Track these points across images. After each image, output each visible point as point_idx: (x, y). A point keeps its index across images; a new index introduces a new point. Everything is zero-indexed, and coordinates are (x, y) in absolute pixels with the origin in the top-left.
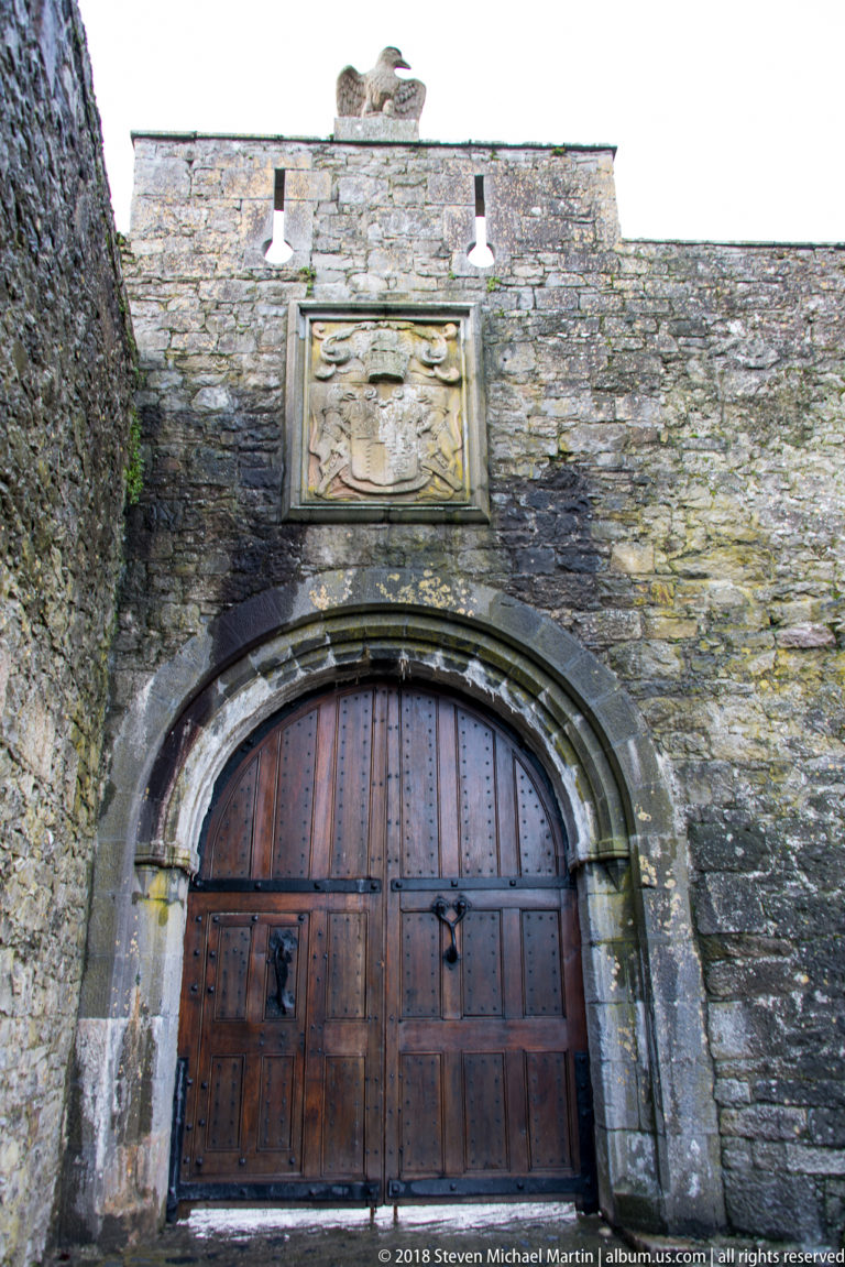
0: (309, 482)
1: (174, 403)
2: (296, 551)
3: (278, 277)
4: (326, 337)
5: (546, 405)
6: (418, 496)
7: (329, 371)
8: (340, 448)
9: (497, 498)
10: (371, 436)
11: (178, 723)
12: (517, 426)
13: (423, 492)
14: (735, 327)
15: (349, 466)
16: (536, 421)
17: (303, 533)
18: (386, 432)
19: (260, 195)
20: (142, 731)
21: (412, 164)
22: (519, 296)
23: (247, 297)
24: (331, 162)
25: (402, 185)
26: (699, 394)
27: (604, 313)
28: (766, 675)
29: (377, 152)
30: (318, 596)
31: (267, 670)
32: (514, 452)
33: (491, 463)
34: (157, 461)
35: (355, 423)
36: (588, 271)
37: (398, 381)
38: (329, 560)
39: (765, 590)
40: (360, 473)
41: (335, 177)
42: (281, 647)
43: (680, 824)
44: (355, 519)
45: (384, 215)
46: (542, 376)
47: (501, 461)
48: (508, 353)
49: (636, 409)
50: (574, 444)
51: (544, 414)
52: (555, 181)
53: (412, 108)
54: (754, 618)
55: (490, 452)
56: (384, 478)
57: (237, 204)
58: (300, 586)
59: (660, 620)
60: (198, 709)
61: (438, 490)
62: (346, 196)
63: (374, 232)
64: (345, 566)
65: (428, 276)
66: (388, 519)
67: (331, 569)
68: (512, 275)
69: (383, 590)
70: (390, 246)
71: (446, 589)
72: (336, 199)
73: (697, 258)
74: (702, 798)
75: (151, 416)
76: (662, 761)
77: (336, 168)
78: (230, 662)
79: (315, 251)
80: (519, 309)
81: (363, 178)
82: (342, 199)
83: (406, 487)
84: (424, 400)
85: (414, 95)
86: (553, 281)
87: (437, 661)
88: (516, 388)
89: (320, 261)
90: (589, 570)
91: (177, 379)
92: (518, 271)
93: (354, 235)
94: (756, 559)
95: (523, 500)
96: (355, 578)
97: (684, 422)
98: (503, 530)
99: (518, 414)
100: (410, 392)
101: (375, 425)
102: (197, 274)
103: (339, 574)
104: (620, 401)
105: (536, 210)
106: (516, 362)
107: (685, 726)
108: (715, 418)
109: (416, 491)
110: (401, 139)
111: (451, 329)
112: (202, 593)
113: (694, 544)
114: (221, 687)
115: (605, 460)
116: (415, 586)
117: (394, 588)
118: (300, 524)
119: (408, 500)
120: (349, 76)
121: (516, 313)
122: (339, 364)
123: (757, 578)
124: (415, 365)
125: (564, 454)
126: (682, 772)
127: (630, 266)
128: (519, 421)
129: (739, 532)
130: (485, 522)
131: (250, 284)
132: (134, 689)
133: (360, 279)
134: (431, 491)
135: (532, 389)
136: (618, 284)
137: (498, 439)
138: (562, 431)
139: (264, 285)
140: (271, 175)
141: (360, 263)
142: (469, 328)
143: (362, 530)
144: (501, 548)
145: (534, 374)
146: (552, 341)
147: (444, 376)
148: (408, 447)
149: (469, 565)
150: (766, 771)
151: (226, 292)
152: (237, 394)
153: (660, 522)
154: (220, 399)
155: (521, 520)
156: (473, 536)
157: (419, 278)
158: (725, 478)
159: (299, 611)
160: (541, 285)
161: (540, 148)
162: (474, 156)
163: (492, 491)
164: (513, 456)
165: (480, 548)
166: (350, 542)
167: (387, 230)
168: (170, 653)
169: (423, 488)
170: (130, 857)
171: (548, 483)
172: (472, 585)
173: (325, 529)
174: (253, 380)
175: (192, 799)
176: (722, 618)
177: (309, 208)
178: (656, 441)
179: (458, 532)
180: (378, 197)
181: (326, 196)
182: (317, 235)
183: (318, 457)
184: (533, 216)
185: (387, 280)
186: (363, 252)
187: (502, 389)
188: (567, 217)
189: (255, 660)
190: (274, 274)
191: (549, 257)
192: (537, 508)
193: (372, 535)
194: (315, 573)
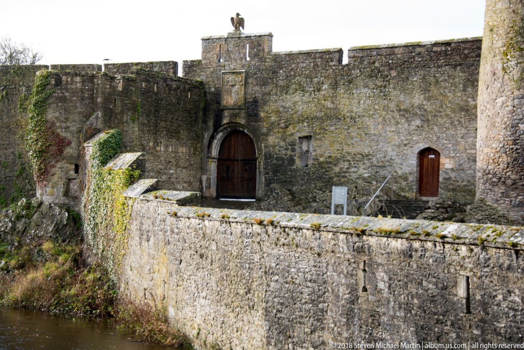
0: (224, 103)
1: (208, 90)
2: (222, 114)
4: (226, 77)
5: (254, 88)
7: (226, 84)
8: (227, 97)
10: (231, 95)
11: (210, 139)
12: (249, 92)
14: (281, 71)
15: (228, 100)
16: (252, 91)
18: (233, 94)
19: (218, 50)
20: (206, 141)
21: (238, 41)
22: (252, 68)
25: (237, 46)
26: (274, 85)
27: (263, 70)
28: (277, 132)
29: (234, 39)
30: (225, 121)
31: (221, 131)
33: (245, 99)
34: (206, 101)
35: (229, 93)
36: (261, 62)
37: (235, 85)
38: (226, 115)
39: (279, 119)
40: (229, 102)
41: (228, 45)
42: (221, 128)
43: (263, 154)
44: (229, 109)
45: (234, 53)
48: (249, 79)
49: (265, 88)
50: (257, 95)
52: (258, 43)
54: (276, 124)
55: (245, 97)
56: (232, 102)
58: (223, 120)
59: (265, 124)
60: (212, 138)
62: (229, 49)
63: (232, 56)
64: (228, 116)
66: (232, 109)
67: (226, 117)
69: (232, 120)
70: (235, 59)
71: (240, 120)
73: (278, 58)
74: (267, 150)
75: (205, 92)
76: (263, 145)
77: (228, 43)
78: (216, 131)
79: (225, 61)
81: (232, 45)
84: (238, 88)
87: (241, 129)
88: (250, 85)
89: (226, 63)
90: (257, 116)
91: (208, 86)
92: (252, 63)
93: (230, 57)
94: (278, 114)
95: (250, 105)
96: (229, 118)
97: (272, 90)
98: (247, 110)
99: (250, 90)
100: (236, 87)
102: (210, 67)
104: (263, 87)
105: (255, 50)
106: (250, 81)
107: (266, 140)
108: (276, 89)
109: (236, 104)
110: (237, 36)
112: (212, 121)
113: (270, 112)
114: (215, 134)
115: (260, 97)
117: (234, 120)
118: (223, 110)
119: (235, 106)
120: (232, 19)
121: (251, 71)
122: (228, 83)
123: (278, 117)
124: (237, 82)
125: (255, 97)
126: (265, 146)
127: (268, 60)
129: (276, 110)
130: (244, 109)
132: (205, 135)
133: (231, 66)
134: (238, 104)
135: (252, 85)
136: (266, 64)
137: (247, 95)
138: (255, 93)
140: (219, 46)
141: (231, 63)
144: (247, 113)
145: (252, 83)
146: (255, 76)
147: (240, 84)
148: (235, 97)
149: (243, 116)
150: (274, 147)
152: (215, 88)
153: (266, 108)
154: (213, 89)
155: (249, 108)
156: (243, 111)
158: (276, 100)
159: (223, 123)
160: (255, 65)
161: (257, 36)
162: (247, 39)
163: (245, 104)
164: (248, 98)
165: (244, 113)
166: (229, 113)
167: (234, 56)
168: (208, 130)
170: (206, 157)
171: (253, 102)
172: (243, 119)
174: (217, 86)
175: (214, 149)
176: (273, 123)
177: (224, 52)
178: (267, 94)
179: (241, 111)
180: (233, 49)
181: (226, 50)
182: (225, 58)
183: (225, 99)
185: (234, 66)
186: (231, 61)
187: (248, 86)
188: (259, 50)
189: (219, 130)
191: (256, 59)
194: (224, 117)
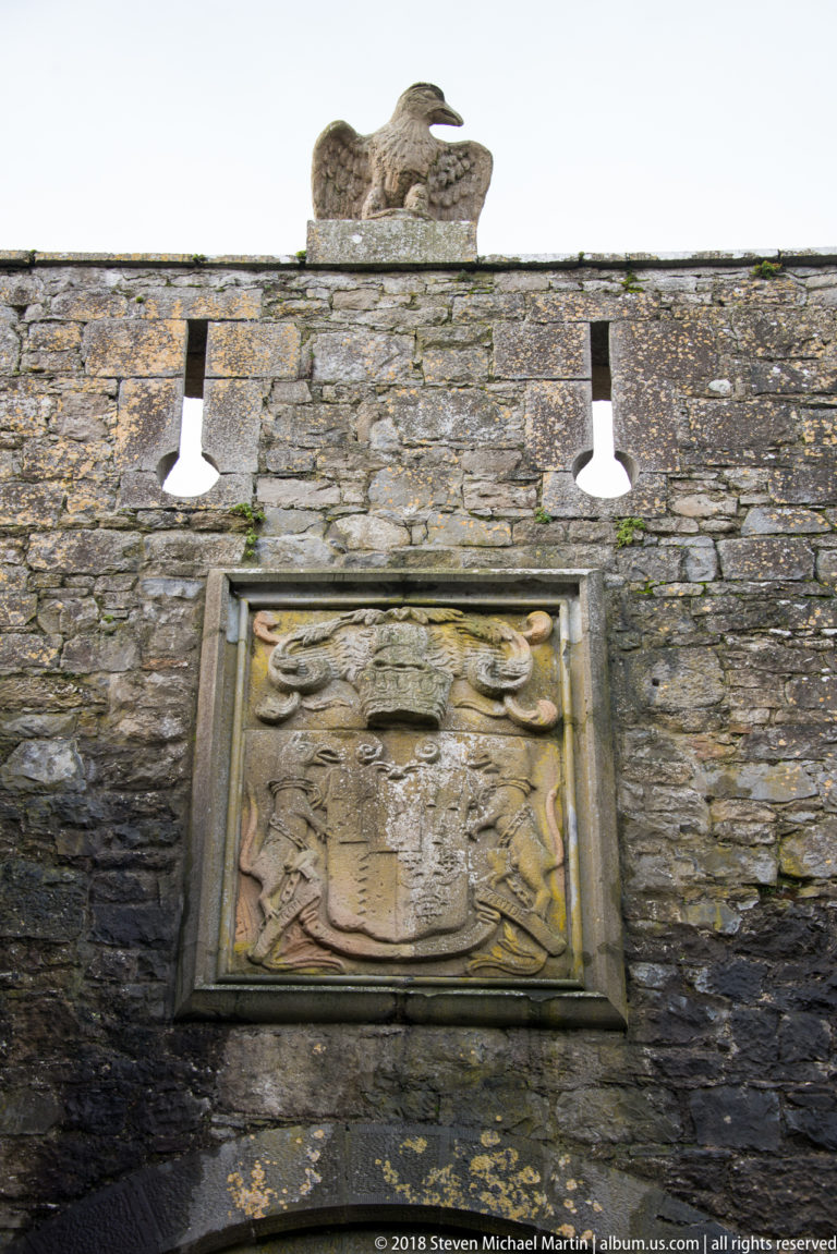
0: (235, 934)
2: (202, 1084)
3: (187, 525)
4: (282, 639)
5: (749, 776)
6: (469, 965)
7: (286, 706)
8: (303, 861)
9: (642, 972)
10: (369, 838)
12: (683, 819)
13: (480, 958)
15: (322, 900)
16: (726, 811)
17: (220, 1042)
18: (401, 831)
19: (156, 369)
21: (462, 305)
22: (684, 555)
23: (123, 564)
24: (301, 304)
25: (440, 345)
29: (392, 284)
30: (246, 1185)
32: (680, 873)
33: (627, 898)
35: (337, 811)
36: (834, 503)
37: (427, 724)
38: (273, 1104)
40: (344, 913)
41: (307, 333)
45: (403, 402)
46: (738, 716)
47: (649, 893)
48: (661, 670)
50: (815, 861)
51: (744, 795)
52: (759, 326)
53: (464, 197)
55: (626, 873)
56: (396, 925)
57: (111, 386)
58: (207, 1162)
61: (512, 952)
62: (327, 368)
63: (382, 435)
64: (308, 1119)
65: (492, 518)
66: (403, 1013)
67: (276, 1123)
68: (670, 513)
69: (390, 1175)
70: (417, 462)
71: (530, 1175)
72: (307, 374)
77: (308, 316)
79: (263, 472)
80: (684, 580)
81: (362, 333)
82: (320, 375)
83: (444, 945)
84: (483, 763)
85: (468, 172)
86: (758, 523)
88: (681, 739)
89: (273, 493)
92: (683, 504)
93: (345, 442)
95: (701, 978)
96: (328, 1147)
98: (657, 1044)
99: (686, 793)
100: (454, 748)
101: (378, 816)
102: (25, 520)
103: (294, 1134)
105: (720, 385)
106: (681, 686)
109: (464, 954)
110: (440, 258)
111: (541, 622)
116: (462, 1167)
117: (414, 1170)
118: (213, 1023)
119: (447, 974)
120: (339, 145)
121: (677, 588)
122: (306, 692)
124: (464, 692)
125: (792, 882)
128: (688, 808)
130: (615, 1026)
131: (129, 538)
133: (353, 527)
134: (498, 954)
135: (718, 743)
137: (640, 846)
138: (784, 832)
139: (159, 539)
140: (180, 330)
141: (353, 495)
142: (577, 620)
143: (347, 1037)
144: (656, 1086)
145: (718, 712)
146: (758, 645)
147: (525, 715)
148: (448, 860)
149: (583, 1123)
151: (82, 553)
152: (93, 751)
154: (58, 763)
155: (699, 1023)
156: (590, 1055)
157: (473, 524)
159: (203, 1221)
160: (731, 532)
161: (728, 263)
162: (590, 285)
163: (630, 959)
164: (676, 882)
165: (606, 1083)
166: (319, 1064)
167: (409, 430)
169: (478, 947)
171: (757, 943)
172: (591, 1170)
173: (267, 1035)
174: (128, 726)
177: (253, 392)
179: (558, 1045)
180: (392, 369)
181: (289, 370)
182: (268, 443)
183: (258, 881)
184: (714, 396)
185: (409, 525)
186: (360, 473)
187: (651, 741)
188: (787, 396)
190: (180, 518)
191: (749, 477)
192: (736, 998)
193: (367, 1049)
194: (241, 1131)
